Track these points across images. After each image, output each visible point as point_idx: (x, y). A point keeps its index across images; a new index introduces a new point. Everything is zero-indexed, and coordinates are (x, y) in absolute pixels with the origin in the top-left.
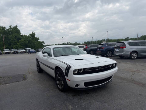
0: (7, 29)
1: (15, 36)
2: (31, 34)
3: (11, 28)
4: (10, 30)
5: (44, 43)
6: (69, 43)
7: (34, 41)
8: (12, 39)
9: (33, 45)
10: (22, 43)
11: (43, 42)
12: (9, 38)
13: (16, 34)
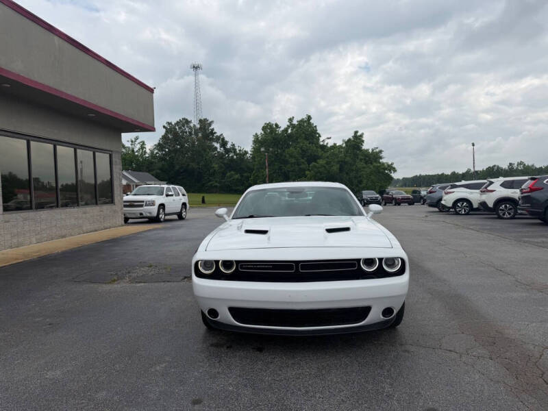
0: (282, 129)
1: (303, 151)
2: (349, 140)
3: (292, 125)
4: (289, 131)
5: (395, 170)
6: (521, 167)
7: (360, 164)
8: (293, 160)
9: (355, 177)
10: (319, 172)
11: (391, 168)
12: (285, 156)
13: (306, 142)
